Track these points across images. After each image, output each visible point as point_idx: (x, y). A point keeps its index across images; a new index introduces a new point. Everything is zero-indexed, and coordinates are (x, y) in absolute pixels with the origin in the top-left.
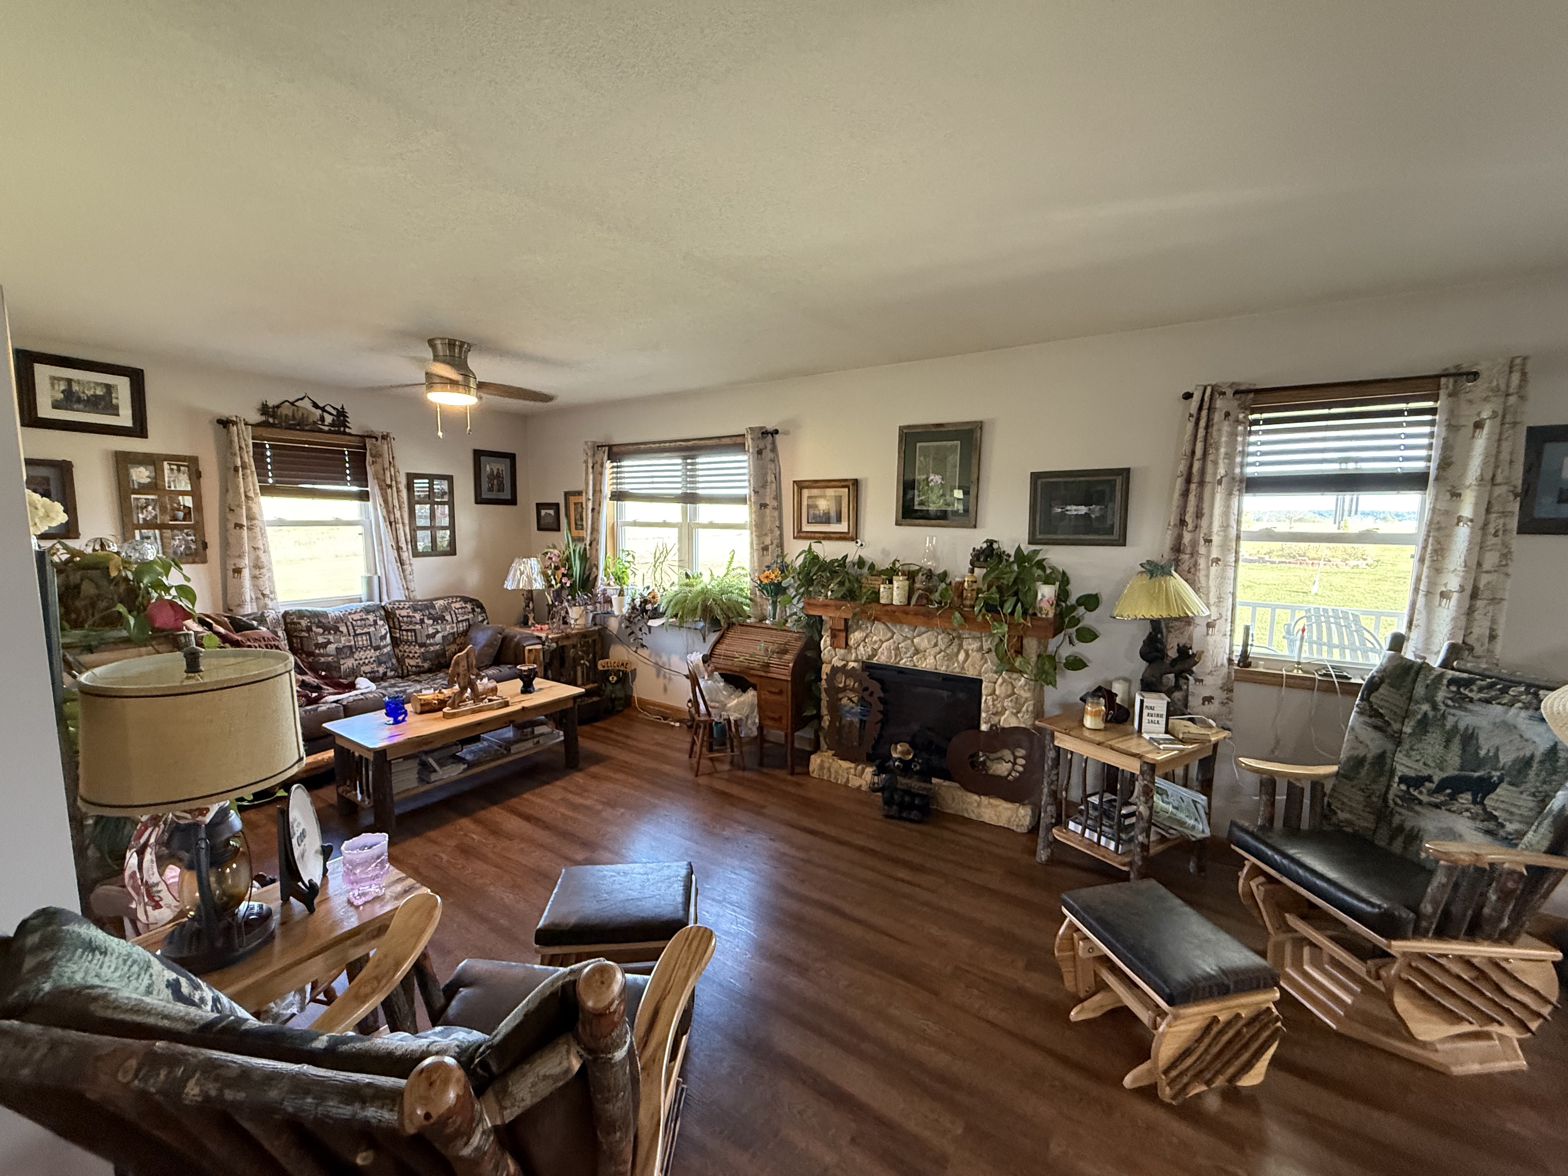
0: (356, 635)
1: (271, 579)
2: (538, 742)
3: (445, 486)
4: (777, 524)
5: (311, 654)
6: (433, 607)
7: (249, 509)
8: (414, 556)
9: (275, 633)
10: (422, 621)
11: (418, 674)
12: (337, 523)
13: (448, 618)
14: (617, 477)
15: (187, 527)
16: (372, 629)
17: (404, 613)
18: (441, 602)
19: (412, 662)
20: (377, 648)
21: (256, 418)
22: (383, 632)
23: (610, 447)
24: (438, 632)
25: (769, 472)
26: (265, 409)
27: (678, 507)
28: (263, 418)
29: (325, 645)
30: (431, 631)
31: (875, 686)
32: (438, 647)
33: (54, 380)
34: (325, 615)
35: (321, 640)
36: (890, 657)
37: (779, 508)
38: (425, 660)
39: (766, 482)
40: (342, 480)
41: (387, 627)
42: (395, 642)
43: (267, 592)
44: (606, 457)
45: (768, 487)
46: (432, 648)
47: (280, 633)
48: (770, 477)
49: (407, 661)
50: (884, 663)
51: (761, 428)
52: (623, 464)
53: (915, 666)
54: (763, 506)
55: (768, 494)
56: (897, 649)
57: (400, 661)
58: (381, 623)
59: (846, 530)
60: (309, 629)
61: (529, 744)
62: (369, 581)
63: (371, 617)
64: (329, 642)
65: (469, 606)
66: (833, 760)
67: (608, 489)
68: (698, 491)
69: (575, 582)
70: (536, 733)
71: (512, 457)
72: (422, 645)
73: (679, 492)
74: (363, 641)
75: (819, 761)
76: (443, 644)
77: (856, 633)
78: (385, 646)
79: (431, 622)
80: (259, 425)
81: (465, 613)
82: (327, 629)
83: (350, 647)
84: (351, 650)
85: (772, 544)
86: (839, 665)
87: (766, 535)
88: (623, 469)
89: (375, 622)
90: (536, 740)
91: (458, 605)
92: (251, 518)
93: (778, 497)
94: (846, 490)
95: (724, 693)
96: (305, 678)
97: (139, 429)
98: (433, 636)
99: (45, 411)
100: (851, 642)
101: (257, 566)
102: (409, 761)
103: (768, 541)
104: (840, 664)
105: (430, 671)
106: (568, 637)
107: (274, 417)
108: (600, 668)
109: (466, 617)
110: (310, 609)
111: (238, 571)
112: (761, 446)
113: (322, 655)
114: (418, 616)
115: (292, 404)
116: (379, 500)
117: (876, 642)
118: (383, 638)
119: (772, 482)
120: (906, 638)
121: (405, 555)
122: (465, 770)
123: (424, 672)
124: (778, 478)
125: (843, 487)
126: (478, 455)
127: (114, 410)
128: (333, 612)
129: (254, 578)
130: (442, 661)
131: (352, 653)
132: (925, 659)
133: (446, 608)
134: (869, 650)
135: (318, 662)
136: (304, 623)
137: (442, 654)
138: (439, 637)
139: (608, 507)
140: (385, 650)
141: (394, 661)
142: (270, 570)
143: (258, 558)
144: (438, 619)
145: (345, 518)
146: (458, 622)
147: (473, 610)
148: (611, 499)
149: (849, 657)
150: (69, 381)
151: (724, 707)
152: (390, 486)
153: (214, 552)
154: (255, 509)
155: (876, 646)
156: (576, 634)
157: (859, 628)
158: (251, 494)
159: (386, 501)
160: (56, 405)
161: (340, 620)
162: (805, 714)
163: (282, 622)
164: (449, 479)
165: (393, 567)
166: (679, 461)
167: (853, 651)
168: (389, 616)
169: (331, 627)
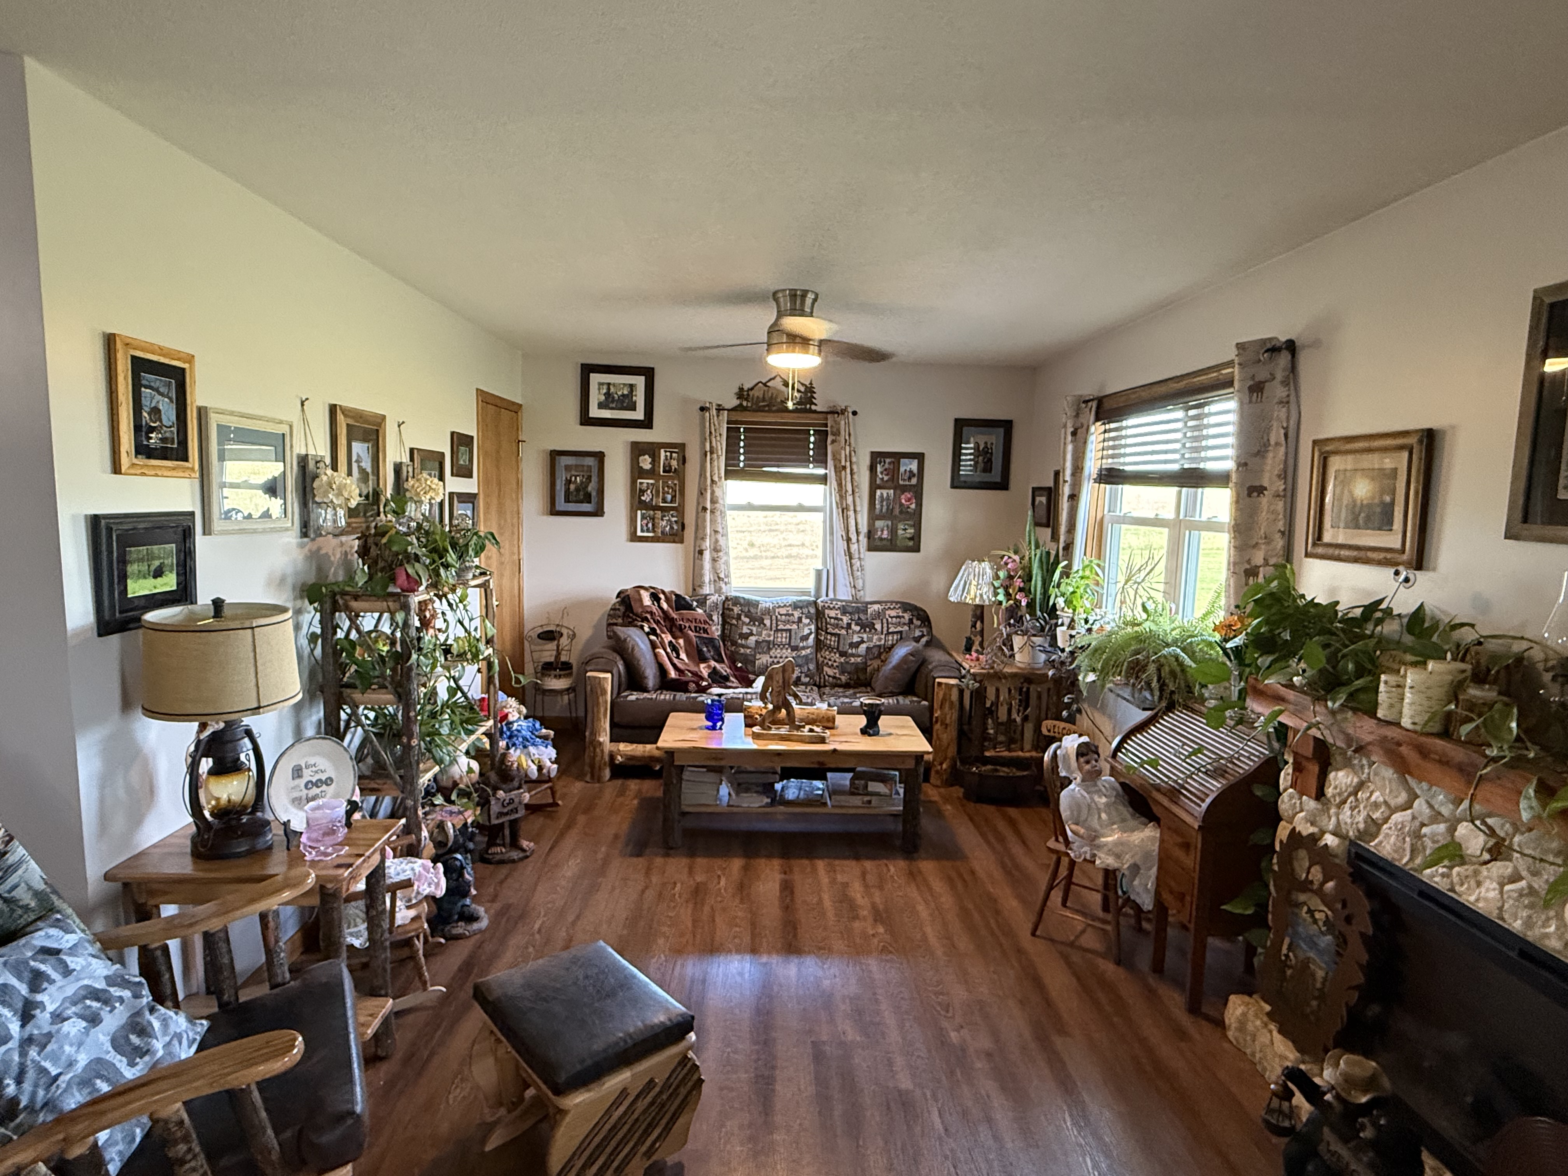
0: (777, 630)
1: (727, 563)
2: (870, 802)
3: (914, 466)
4: (1281, 525)
5: (734, 643)
6: (865, 611)
7: (713, 492)
8: (870, 549)
9: (710, 617)
10: (849, 626)
11: (833, 686)
12: (801, 508)
13: (878, 627)
14: (1114, 446)
15: (673, 509)
16: (795, 626)
17: (832, 613)
18: (876, 607)
19: (830, 672)
20: (795, 648)
21: (735, 402)
22: (806, 631)
23: (1100, 401)
24: (862, 642)
25: (1275, 424)
26: (741, 394)
27: (1170, 493)
28: (737, 402)
29: (746, 636)
30: (856, 639)
31: (1363, 906)
32: (859, 660)
33: (601, 384)
34: (756, 604)
35: (745, 630)
36: (1399, 850)
37: (1290, 495)
38: (842, 673)
39: (1267, 444)
40: (805, 461)
41: (813, 627)
42: (819, 645)
43: (722, 575)
44: (1092, 417)
45: (1270, 455)
46: (853, 660)
47: (715, 618)
48: (1276, 435)
49: (826, 669)
50: (1389, 858)
51: (1264, 341)
52: (1124, 423)
53: (1452, 890)
54: (1254, 491)
55: (1268, 468)
56: (1417, 835)
57: (819, 668)
58: (806, 621)
59: (1398, 545)
60: (739, 618)
61: (857, 801)
62: (819, 573)
63: (797, 614)
64: (751, 634)
65: (907, 616)
66: (1266, 1025)
67: (1092, 465)
68: (1202, 466)
69: (1033, 600)
70: (870, 789)
71: (1007, 426)
72: (843, 654)
73: (1175, 467)
74: (782, 638)
75: (1239, 1011)
76: (865, 657)
77: (1341, 774)
78: (804, 648)
79: (858, 628)
80: (734, 409)
81: (899, 624)
82: (753, 619)
83: (769, 642)
84: (769, 646)
85: (1266, 563)
86: (1305, 833)
87: (1256, 546)
88: (1123, 433)
89: (800, 619)
90: (866, 798)
91: (893, 613)
92: (714, 501)
93: (1289, 474)
94: (1406, 455)
95: (1104, 816)
96: (718, 666)
97: (647, 423)
98: (857, 645)
99: (595, 412)
100: (1329, 791)
101: (716, 550)
102: (712, 774)
103: (1258, 558)
104: (1306, 829)
105: (847, 686)
106: (998, 676)
107: (747, 400)
108: (1044, 731)
109: (899, 629)
110: (746, 596)
111: (701, 552)
112: (1262, 375)
113: (743, 646)
114: (846, 619)
115: (765, 384)
116: (834, 484)
117: (1376, 805)
118: (805, 638)
119: (1277, 444)
120: (1437, 817)
121: (854, 547)
122: (767, 805)
123: (840, 686)
124: (1291, 437)
125: (1401, 448)
126: (961, 426)
127: (633, 407)
128: (766, 603)
129: (714, 560)
130: (862, 677)
131: (769, 649)
132: (1479, 884)
133: (879, 615)
134: (1360, 818)
135: (738, 653)
136: (736, 610)
137: (861, 669)
138: (863, 647)
139: (1089, 491)
140: (803, 653)
141: (812, 666)
142: (727, 554)
143: (717, 541)
144: (867, 626)
145: (807, 503)
146: (888, 633)
147: (911, 621)
148: (1095, 481)
149: (1323, 821)
150: (609, 384)
151: (1092, 839)
152: (844, 468)
153: (689, 533)
154: (718, 492)
155: (1376, 815)
156: (1014, 676)
157: (1347, 764)
158: (716, 478)
159: (840, 485)
160: (601, 406)
161: (768, 612)
162: (1223, 907)
163: (720, 606)
164: (920, 457)
165: (842, 560)
166: (1180, 414)
167: (1333, 811)
168: (819, 615)
169: (757, 620)
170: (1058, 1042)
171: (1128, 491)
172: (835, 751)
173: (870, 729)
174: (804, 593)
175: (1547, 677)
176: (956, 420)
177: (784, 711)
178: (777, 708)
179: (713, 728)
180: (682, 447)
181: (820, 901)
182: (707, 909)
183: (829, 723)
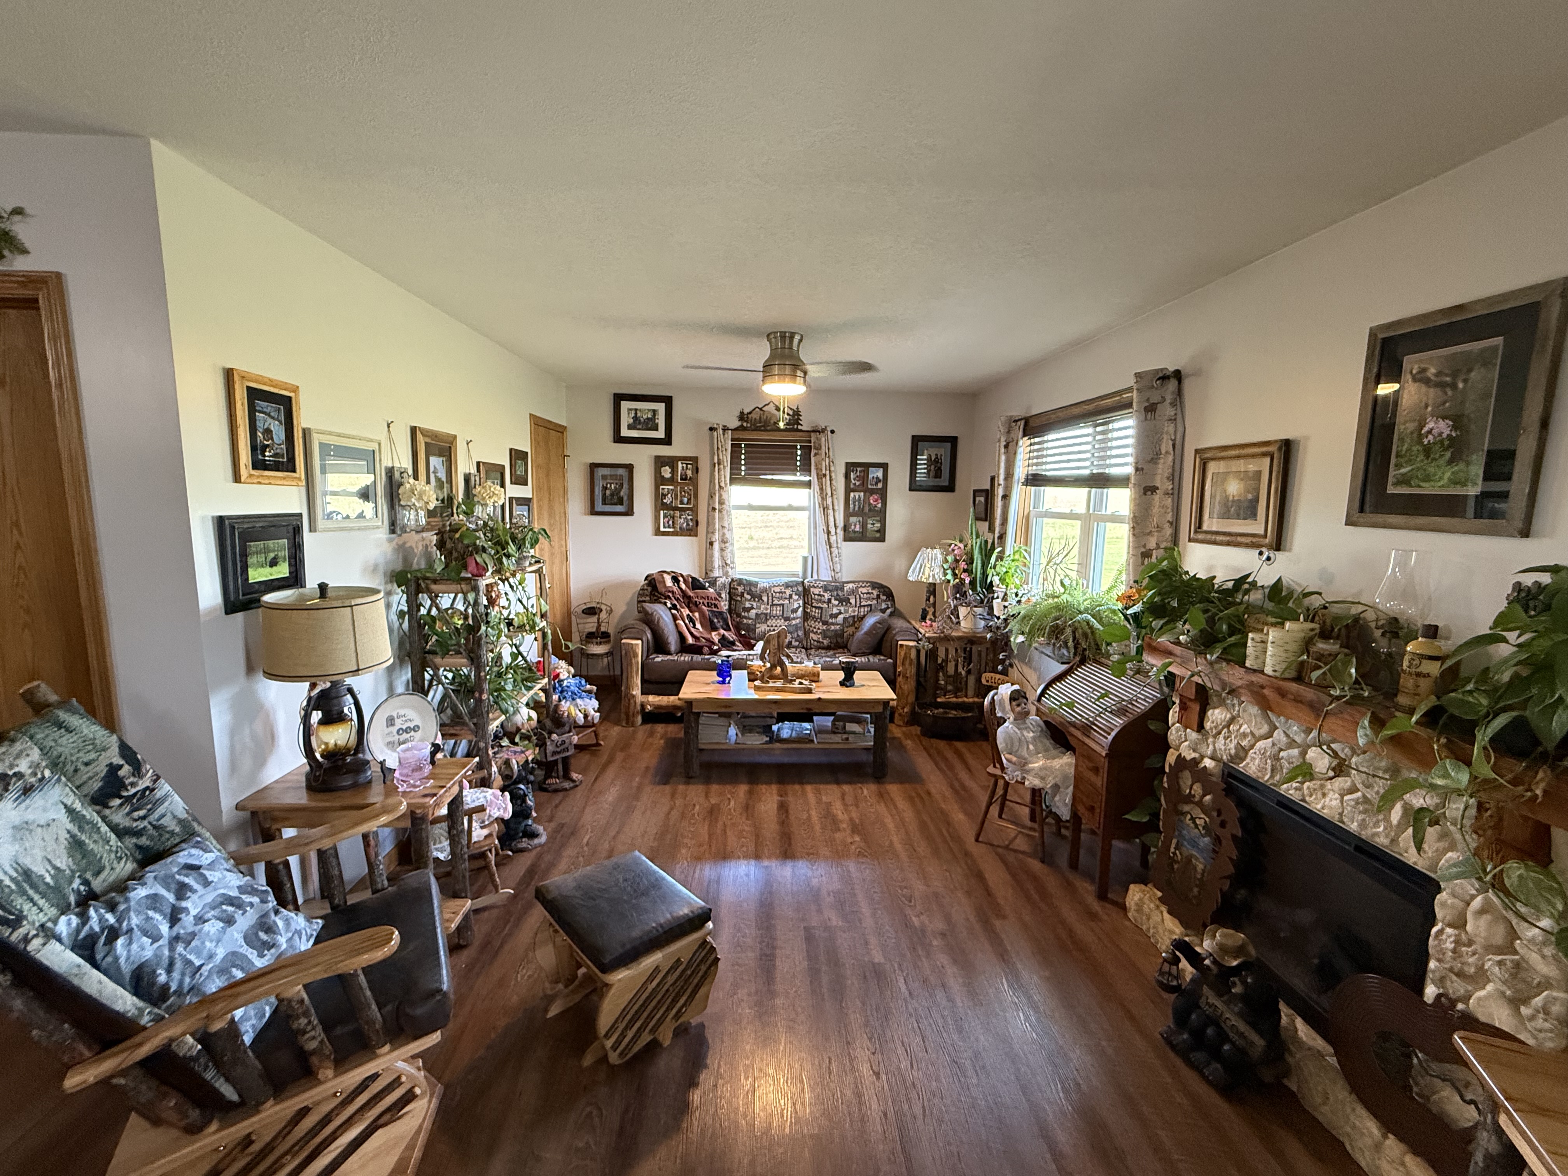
0: (773, 605)
1: (732, 553)
2: (847, 739)
3: (880, 473)
4: (1169, 517)
5: (739, 615)
6: (842, 589)
7: (720, 496)
8: (845, 540)
9: (719, 595)
10: (829, 601)
11: (818, 648)
12: (790, 508)
13: (853, 601)
14: (1038, 456)
15: (688, 509)
16: (787, 602)
17: (816, 591)
18: (851, 585)
19: (815, 637)
20: (787, 619)
21: (736, 423)
22: (796, 606)
23: (1027, 420)
24: (840, 613)
25: (1165, 436)
26: (742, 417)
27: (1082, 493)
28: (739, 423)
29: (748, 610)
30: (835, 611)
31: (1233, 813)
32: (838, 627)
33: (630, 410)
34: (755, 585)
35: (747, 605)
36: (1262, 770)
37: (1176, 494)
38: (824, 637)
39: (1158, 453)
40: (794, 471)
41: (801, 602)
42: (806, 616)
43: (728, 562)
44: (1021, 433)
45: (1162, 461)
46: (833, 627)
47: (723, 595)
48: (1166, 446)
49: (812, 635)
50: (1254, 776)
51: (1157, 371)
52: (1046, 438)
53: (1304, 800)
54: (1148, 490)
55: (1160, 471)
56: (1276, 758)
57: (806, 634)
58: (795, 597)
59: (1261, 532)
60: (742, 595)
61: (837, 738)
62: (805, 559)
63: (788, 592)
64: (752, 608)
65: (875, 592)
66: (1158, 907)
67: (1020, 472)
68: (1107, 471)
69: (975, 579)
70: (848, 728)
71: (953, 441)
72: (825, 623)
73: (1087, 472)
74: (777, 611)
75: (1136, 898)
76: (842, 625)
77: (1217, 711)
78: (794, 619)
79: (837, 602)
80: (736, 429)
81: (869, 599)
82: (753, 596)
83: (766, 614)
84: (766, 617)
85: (1158, 547)
86: (1188, 758)
87: (1150, 533)
88: (1045, 445)
89: (791, 596)
90: (845, 736)
91: (864, 590)
92: (721, 503)
93: (1176, 476)
94: (1267, 460)
95: (1031, 747)
96: (726, 634)
97: (667, 441)
98: (836, 616)
99: (625, 432)
100: (1208, 725)
101: (724, 541)
102: (722, 719)
103: (1152, 543)
104: (1189, 755)
105: (828, 648)
106: (947, 639)
107: (747, 422)
108: (984, 681)
109: (869, 603)
110: (748, 578)
111: (711, 544)
112: (1155, 400)
113: (746, 618)
114: (827, 596)
115: (761, 409)
116: (817, 488)
117: (1244, 735)
118: (795, 611)
119: (1167, 452)
120: (1292, 744)
121: (833, 539)
122: (767, 743)
123: (823, 648)
124: (1178, 447)
125: (1264, 454)
126: (917, 442)
127: (656, 428)
128: (763, 583)
129: (722, 550)
130: (839, 640)
131: (767, 620)
132: (1324, 795)
133: (853, 592)
134: (1232, 746)
135: (741, 623)
136: (740, 589)
137: (839, 634)
138: (841, 618)
139: (1018, 492)
140: (794, 622)
141: (801, 633)
142: (732, 544)
143: (724, 534)
144: (844, 601)
145: (795, 504)
146: (861, 606)
147: (878, 597)
148: (1023, 484)
149: (1203, 749)
150: (636, 410)
151: (1023, 765)
152: (825, 475)
153: (702, 529)
154: (725, 496)
155: (1244, 743)
156: (960, 638)
157: (1222, 703)
158: (723, 484)
159: (821, 489)
160: (630, 427)
161: (765, 590)
162: (1127, 816)
163: (728, 586)
164: (884, 466)
165: (824, 547)
166: (1090, 430)
167: (1210, 740)
168: (806, 593)
169: (757, 597)
170: (997, 923)
171: (1049, 492)
172: (820, 699)
173: (848, 682)
174: (794, 575)
175: (1378, 633)
176: (913, 437)
177: (779, 668)
178: (773, 667)
179: (723, 682)
180: (695, 460)
181: (809, 818)
182: (720, 825)
183: (814, 677)
